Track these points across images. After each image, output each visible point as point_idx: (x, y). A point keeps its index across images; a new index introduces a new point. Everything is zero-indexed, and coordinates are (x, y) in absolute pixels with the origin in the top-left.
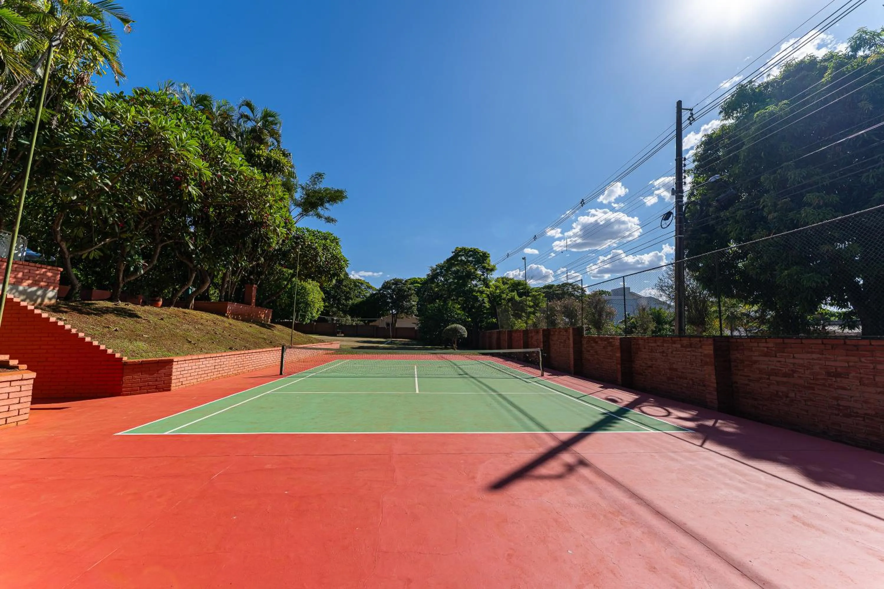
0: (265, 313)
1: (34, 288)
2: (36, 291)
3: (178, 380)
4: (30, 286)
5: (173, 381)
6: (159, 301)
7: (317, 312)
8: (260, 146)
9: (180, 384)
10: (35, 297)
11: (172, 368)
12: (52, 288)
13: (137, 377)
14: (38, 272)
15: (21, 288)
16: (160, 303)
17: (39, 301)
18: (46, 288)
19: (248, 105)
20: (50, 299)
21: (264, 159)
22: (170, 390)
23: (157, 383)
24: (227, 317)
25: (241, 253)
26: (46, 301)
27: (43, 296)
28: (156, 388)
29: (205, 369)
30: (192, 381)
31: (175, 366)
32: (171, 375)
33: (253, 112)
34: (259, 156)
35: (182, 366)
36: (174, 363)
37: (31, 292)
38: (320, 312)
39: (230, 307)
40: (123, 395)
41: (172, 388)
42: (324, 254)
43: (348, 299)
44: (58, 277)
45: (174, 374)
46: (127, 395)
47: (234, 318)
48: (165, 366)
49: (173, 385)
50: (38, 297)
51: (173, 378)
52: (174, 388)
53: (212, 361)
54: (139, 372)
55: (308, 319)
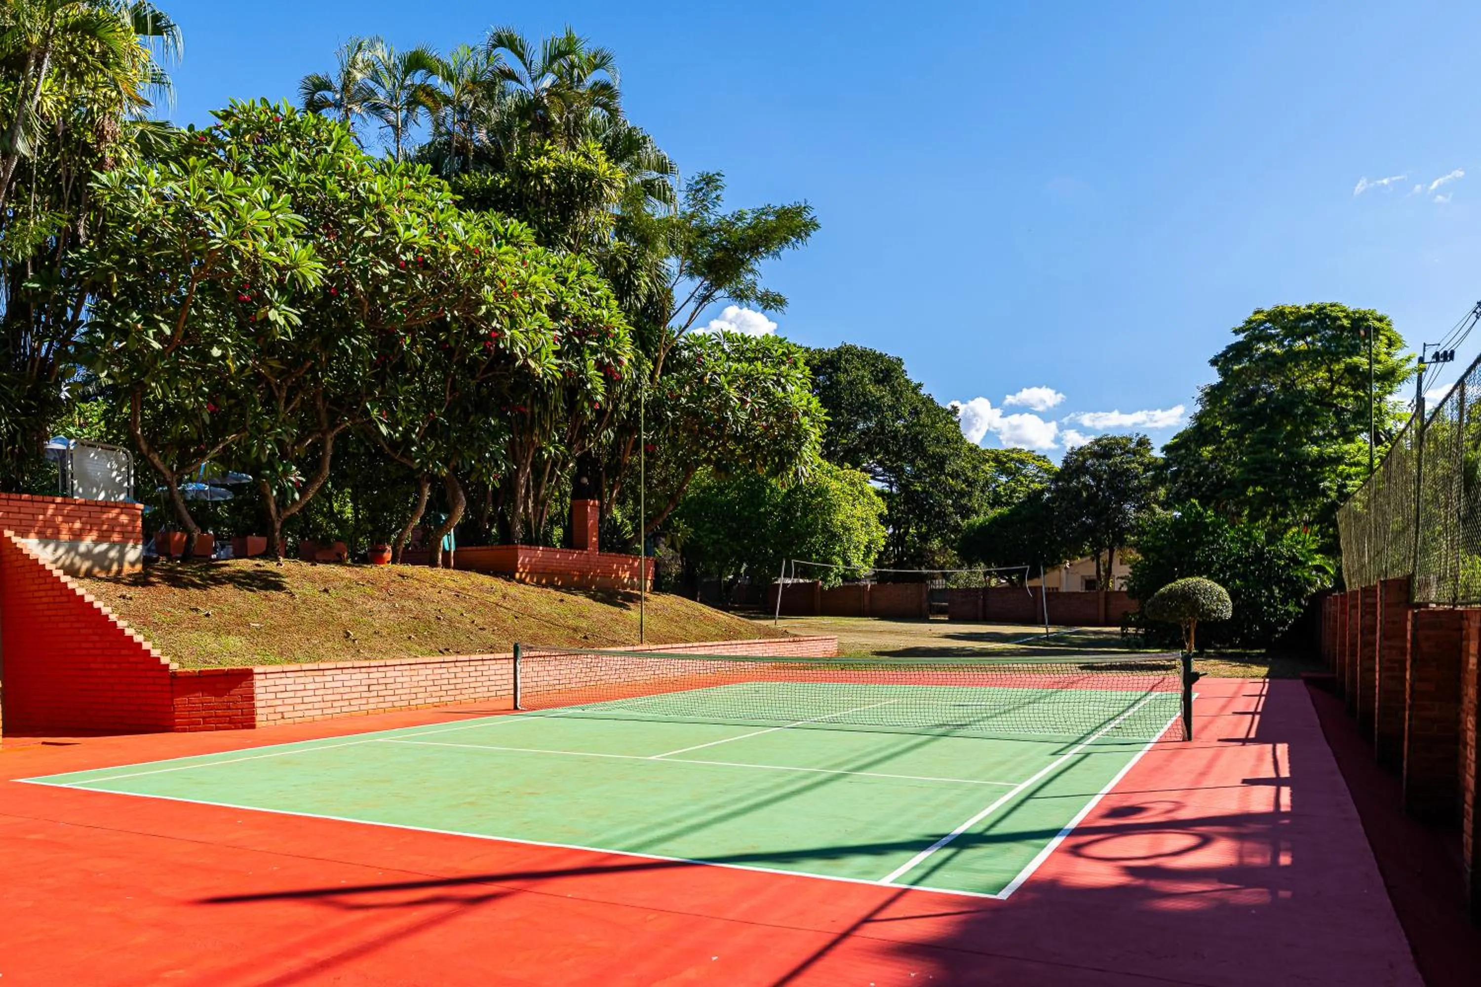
0: (631, 567)
1: (104, 547)
2: (107, 551)
3: (271, 710)
4: (97, 542)
5: (259, 711)
6: (384, 550)
7: (867, 554)
8: (543, 146)
9: (280, 716)
10: (106, 563)
11: (252, 686)
12: (131, 544)
13: (197, 698)
14: (105, 516)
15: (82, 548)
16: (388, 555)
17: (115, 567)
18: (123, 544)
19: (500, 41)
20: (133, 564)
21: (550, 178)
22: (253, 727)
23: (230, 712)
24: (522, 581)
25: (542, 427)
26: (127, 568)
27: (121, 559)
28: (230, 723)
29: (342, 690)
30: (307, 713)
31: (259, 683)
32: (252, 698)
33: (521, 56)
34: (539, 174)
35: (278, 682)
36: (256, 677)
37: (100, 553)
38: (874, 556)
39: (524, 557)
40: (178, 731)
41: (258, 724)
42: (745, 402)
43: (966, 512)
44: (139, 523)
45: (258, 697)
46: (184, 731)
47: (538, 584)
48: (241, 683)
49: (258, 718)
50: (112, 561)
51: (258, 704)
52: (264, 724)
53: (359, 676)
54: (197, 691)
55: (837, 575)
